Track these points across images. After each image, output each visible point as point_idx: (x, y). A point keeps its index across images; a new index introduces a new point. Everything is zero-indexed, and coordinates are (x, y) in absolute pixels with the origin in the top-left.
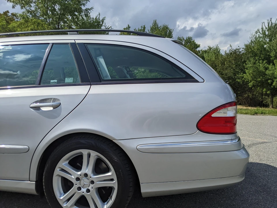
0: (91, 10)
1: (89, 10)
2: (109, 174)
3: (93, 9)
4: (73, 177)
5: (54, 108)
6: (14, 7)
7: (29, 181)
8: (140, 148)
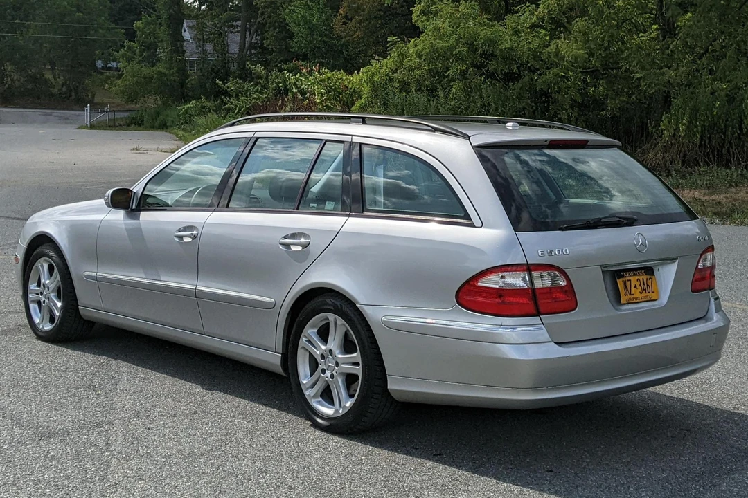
2: (354, 355)
4: (318, 352)
5: (303, 248)
7: (276, 352)
8: (385, 321)
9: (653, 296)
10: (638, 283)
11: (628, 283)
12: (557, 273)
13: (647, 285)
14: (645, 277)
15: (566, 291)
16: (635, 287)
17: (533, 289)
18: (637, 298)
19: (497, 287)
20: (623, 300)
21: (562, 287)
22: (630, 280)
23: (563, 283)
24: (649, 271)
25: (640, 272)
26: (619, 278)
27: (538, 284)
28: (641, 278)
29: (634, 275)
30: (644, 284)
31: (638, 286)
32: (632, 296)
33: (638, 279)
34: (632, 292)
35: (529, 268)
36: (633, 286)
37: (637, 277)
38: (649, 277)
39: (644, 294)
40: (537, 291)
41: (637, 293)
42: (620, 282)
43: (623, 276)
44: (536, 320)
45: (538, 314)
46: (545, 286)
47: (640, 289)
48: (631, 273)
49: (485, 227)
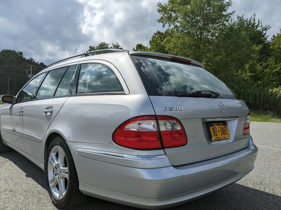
0: (233, 14)
1: (231, 14)
2: (66, 168)
3: (234, 12)
4: (54, 165)
5: (51, 114)
6: (164, 26)
7: (43, 163)
8: (77, 151)
9: (227, 136)
10: (220, 130)
11: (215, 129)
12: (175, 121)
13: (224, 131)
14: (223, 126)
15: (180, 133)
16: (219, 131)
17: (159, 132)
18: (220, 138)
19: (136, 130)
20: (213, 138)
21: (178, 131)
22: (216, 128)
23: (179, 128)
24: (225, 123)
25: (220, 124)
26: (211, 126)
27: (163, 128)
28: (221, 126)
29: (218, 125)
30: (222, 130)
31: (220, 131)
32: (217, 137)
33: (220, 127)
34: (217, 134)
35: (156, 118)
36: (217, 131)
37: (219, 126)
38: (225, 126)
39: (223, 136)
40: (162, 134)
41: (219, 134)
42: (211, 128)
43: (212, 126)
44: (161, 152)
45: (163, 148)
46: (167, 130)
47: (221, 133)
48: (216, 124)
49: (131, 94)
